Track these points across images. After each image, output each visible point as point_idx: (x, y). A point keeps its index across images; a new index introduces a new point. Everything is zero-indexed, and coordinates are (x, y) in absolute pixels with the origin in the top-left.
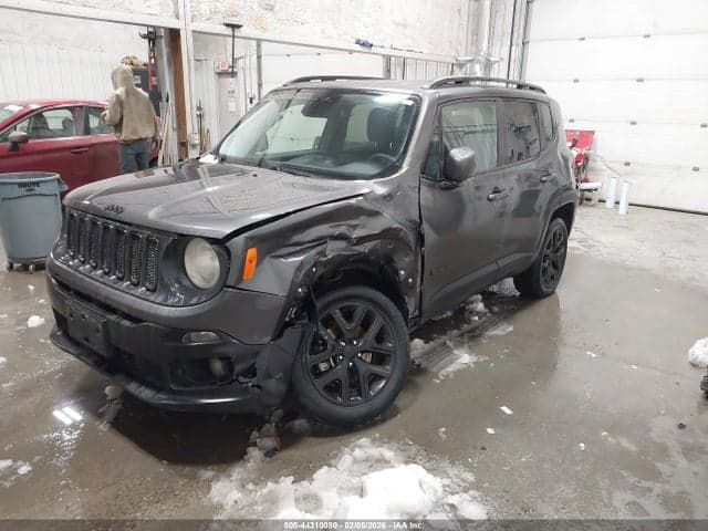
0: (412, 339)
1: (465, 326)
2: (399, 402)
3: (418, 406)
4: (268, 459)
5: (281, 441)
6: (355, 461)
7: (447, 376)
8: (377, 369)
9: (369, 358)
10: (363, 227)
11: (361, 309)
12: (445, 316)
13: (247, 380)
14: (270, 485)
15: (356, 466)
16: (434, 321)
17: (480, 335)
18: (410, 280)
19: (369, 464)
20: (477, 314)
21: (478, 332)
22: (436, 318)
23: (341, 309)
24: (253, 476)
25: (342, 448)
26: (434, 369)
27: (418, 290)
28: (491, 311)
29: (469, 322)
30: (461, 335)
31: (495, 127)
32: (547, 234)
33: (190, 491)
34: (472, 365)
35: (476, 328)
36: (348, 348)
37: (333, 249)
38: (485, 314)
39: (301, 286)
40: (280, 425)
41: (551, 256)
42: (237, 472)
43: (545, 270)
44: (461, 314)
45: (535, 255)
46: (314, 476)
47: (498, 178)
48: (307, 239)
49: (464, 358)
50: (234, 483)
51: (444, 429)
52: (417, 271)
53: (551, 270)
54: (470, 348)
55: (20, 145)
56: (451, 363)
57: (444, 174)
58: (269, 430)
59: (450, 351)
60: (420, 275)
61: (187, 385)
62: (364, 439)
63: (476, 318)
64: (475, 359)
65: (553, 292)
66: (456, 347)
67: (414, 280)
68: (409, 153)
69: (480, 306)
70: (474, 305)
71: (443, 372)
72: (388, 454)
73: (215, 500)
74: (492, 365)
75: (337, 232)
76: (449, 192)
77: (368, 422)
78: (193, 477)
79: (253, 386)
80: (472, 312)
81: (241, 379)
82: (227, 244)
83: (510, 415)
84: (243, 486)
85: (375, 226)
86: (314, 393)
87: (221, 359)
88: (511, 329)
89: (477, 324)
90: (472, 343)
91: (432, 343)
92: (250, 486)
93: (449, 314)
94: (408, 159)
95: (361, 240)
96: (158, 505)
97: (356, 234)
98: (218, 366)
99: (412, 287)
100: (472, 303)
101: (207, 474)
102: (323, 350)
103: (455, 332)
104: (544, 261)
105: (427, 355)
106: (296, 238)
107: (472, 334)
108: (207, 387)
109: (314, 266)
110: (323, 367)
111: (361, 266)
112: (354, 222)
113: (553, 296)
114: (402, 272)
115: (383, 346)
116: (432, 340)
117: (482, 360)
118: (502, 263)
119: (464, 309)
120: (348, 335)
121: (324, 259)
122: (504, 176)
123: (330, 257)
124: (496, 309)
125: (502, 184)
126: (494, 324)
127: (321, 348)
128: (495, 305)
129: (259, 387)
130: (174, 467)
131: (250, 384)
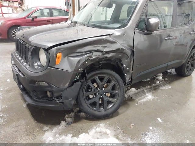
0: (131, 88)
1: (153, 84)
2: (120, 111)
3: (126, 113)
4: (67, 126)
5: (75, 120)
6: (96, 132)
7: (141, 103)
8: (111, 100)
9: (109, 95)
10: (108, 47)
11: (106, 78)
12: (147, 80)
13: (58, 100)
14: (63, 137)
15: (95, 135)
16: (143, 82)
17: (158, 89)
18: (128, 68)
19: (101, 134)
20: (159, 80)
21: (157, 87)
22: (144, 81)
23: (99, 77)
24: (60, 132)
25: (94, 126)
26: (137, 100)
27: (131, 72)
28: (165, 80)
29: (155, 83)
30: (151, 88)
31: (172, 14)
32: (190, 54)
33: (39, 133)
34: (152, 100)
35: (157, 86)
36: (101, 91)
37: (95, 55)
38: (162, 81)
39: (81, 68)
40: (77, 113)
41: (191, 62)
42: (56, 129)
43: (188, 67)
44: (153, 80)
45: (184, 61)
46: (79, 136)
47: (171, 31)
48: (84, 51)
49: (149, 97)
50: (52, 134)
51: (133, 124)
52: (131, 66)
53: (190, 67)
54: (153, 93)
55: (34, 19)
56: (144, 98)
57: (146, 29)
58: (72, 115)
59: (145, 93)
60: (132, 66)
61: (39, 98)
62: (102, 124)
63: (158, 82)
64: (153, 97)
65: (190, 75)
66: (148, 92)
67: (130, 68)
68: (132, 20)
69: (161, 78)
70: (159, 77)
71: (140, 101)
72: (108, 132)
73: (44, 139)
74: (159, 101)
75: (96, 49)
76: (148, 36)
77: (106, 117)
78: (42, 128)
79: (60, 102)
80: (157, 80)
81: (56, 99)
82: (49, 51)
83: (161, 122)
84: (55, 135)
85: (114, 47)
86: (86, 105)
87: (49, 92)
88: (170, 87)
89: (158, 84)
90: (154, 91)
91: (139, 90)
92: (57, 136)
93: (149, 79)
94: (130, 22)
95: (107, 52)
96: (27, 137)
97: (105, 50)
98: (49, 94)
99: (129, 71)
100: (158, 76)
101: (46, 128)
102: (91, 91)
103: (149, 86)
104: (188, 63)
105: (136, 94)
106: (79, 50)
107: (155, 88)
108: (45, 101)
109: (86, 61)
110: (91, 96)
111: (108, 62)
112: (104, 45)
113: (190, 76)
114: (125, 65)
115: (114, 92)
116: (140, 88)
117: (156, 98)
118: (169, 64)
119: (155, 78)
120: (100, 87)
121: (91, 59)
122: (173, 31)
123: (94, 58)
124: (166, 79)
125: (172, 34)
126: (164, 85)
127: (90, 90)
128: (166, 78)
129: (62, 102)
130: (38, 123)
131: (59, 101)
